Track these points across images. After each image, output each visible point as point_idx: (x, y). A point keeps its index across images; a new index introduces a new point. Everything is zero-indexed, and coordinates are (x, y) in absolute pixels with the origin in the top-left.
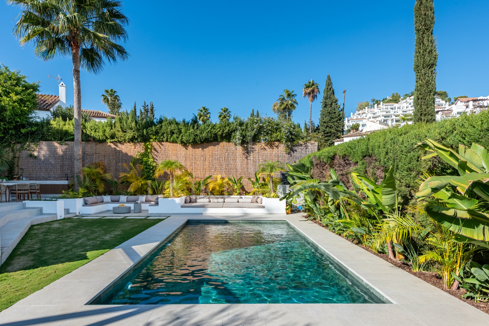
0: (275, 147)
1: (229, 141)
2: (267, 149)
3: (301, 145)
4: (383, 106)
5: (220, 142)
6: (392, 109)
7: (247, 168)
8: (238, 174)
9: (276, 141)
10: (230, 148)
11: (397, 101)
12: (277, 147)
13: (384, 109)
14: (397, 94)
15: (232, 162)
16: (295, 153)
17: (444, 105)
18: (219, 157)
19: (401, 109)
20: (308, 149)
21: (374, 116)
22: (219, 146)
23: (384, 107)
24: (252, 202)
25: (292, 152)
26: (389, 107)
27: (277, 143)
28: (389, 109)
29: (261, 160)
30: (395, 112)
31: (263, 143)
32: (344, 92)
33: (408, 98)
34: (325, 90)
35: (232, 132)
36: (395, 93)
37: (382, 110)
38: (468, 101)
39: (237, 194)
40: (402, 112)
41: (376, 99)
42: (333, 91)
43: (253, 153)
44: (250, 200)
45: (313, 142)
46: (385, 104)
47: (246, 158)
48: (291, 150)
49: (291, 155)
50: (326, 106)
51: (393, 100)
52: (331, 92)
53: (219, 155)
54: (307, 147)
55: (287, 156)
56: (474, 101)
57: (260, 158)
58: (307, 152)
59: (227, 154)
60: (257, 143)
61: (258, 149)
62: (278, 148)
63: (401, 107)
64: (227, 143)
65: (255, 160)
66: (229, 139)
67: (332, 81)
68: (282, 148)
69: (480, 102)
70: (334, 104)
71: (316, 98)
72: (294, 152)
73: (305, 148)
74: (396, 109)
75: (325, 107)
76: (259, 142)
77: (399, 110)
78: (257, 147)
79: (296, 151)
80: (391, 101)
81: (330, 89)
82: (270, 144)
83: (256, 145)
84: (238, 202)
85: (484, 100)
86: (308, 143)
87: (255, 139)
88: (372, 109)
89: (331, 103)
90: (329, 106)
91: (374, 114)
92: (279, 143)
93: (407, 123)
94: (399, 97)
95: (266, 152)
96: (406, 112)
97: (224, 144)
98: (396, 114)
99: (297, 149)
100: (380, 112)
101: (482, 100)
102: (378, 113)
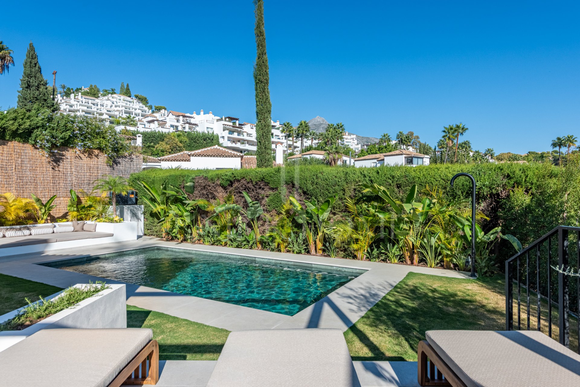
0: (94, 157)
1: (26, 141)
2: (82, 158)
3: (125, 157)
4: (82, 98)
5: (8, 140)
6: (94, 104)
7: (52, 183)
8: (38, 192)
9: (96, 149)
10: (26, 151)
11: (96, 96)
12: (97, 156)
13: (84, 102)
14: (95, 86)
15: (28, 173)
16: (119, 165)
17: (147, 112)
18: (5, 164)
19: (105, 107)
20: (133, 162)
21: (71, 108)
22: (5, 147)
23: (84, 100)
24: (75, 231)
25: (115, 165)
26: (90, 101)
27: (96, 152)
28: (90, 105)
29: (74, 173)
30: (97, 109)
31: (78, 150)
32: (55, 73)
33: (110, 95)
34: (26, 63)
35: (34, 129)
36: (93, 85)
37: (81, 103)
38: (179, 116)
39: (43, 221)
40: (106, 111)
41: (68, 86)
42: (40, 68)
43: (63, 161)
44: (72, 229)
45: (138, 155)
46: (84, 97)
47: (53, 168)
48: (114, 162)
49: (113, 168)
50: (29, 87)
51: (91, 94)
52: (37, 68)
53: (5, 161)
54: (132, 160)
55: (108, 168)
56: (184, 116)
57: (73, 170)
58: (132, 166)
59: (20, 160)
60: (69, 149)
61: (71, 157)
62: (98, 158)
63: (105, 105)
64: (21, 145)
65: (65, 172)
66: (25, 138)
67: (37, 52)
68: (103, 158)
69: (188, 118)
70: (42, 87)
71: (6, 71)
72: (117, 165)
73: (130, 160)
74: (99, 105)
75: (27, 88)
76: (72, 148)
77: (102, 107)
78: (69, 154)
79: (119, 163)
80: (88, 94)
81: (35, 64)
82: (89, 152)
83: (68, 151)
84: (53, 232)
85: (191, 117)
86: (132, 155)
87: (67, 143)
88: (68, 100)
89: (38, 85)
90: (34, 88)
91: (71, 106)
92: (99, 151)
93: (125, 128)
94: (98, 91)
95: (81, 162)
96: (110, 111)
97: (15, 145)
98: (99, 111)
99: (121, 161)
100: (78, 105)
101: (189, 117)
102: (75, 106)
